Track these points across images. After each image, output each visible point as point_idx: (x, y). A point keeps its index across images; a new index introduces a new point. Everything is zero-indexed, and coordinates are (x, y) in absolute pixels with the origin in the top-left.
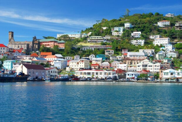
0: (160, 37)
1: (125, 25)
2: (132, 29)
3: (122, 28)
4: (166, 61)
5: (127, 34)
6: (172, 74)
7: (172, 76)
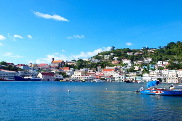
0: (127, 60)
1: (111, 54)
2: (114, 56)
3: (109, 56)
4: (124, 71)
5: (112, 58)
6: (119, 78)
7: (120, 79)
